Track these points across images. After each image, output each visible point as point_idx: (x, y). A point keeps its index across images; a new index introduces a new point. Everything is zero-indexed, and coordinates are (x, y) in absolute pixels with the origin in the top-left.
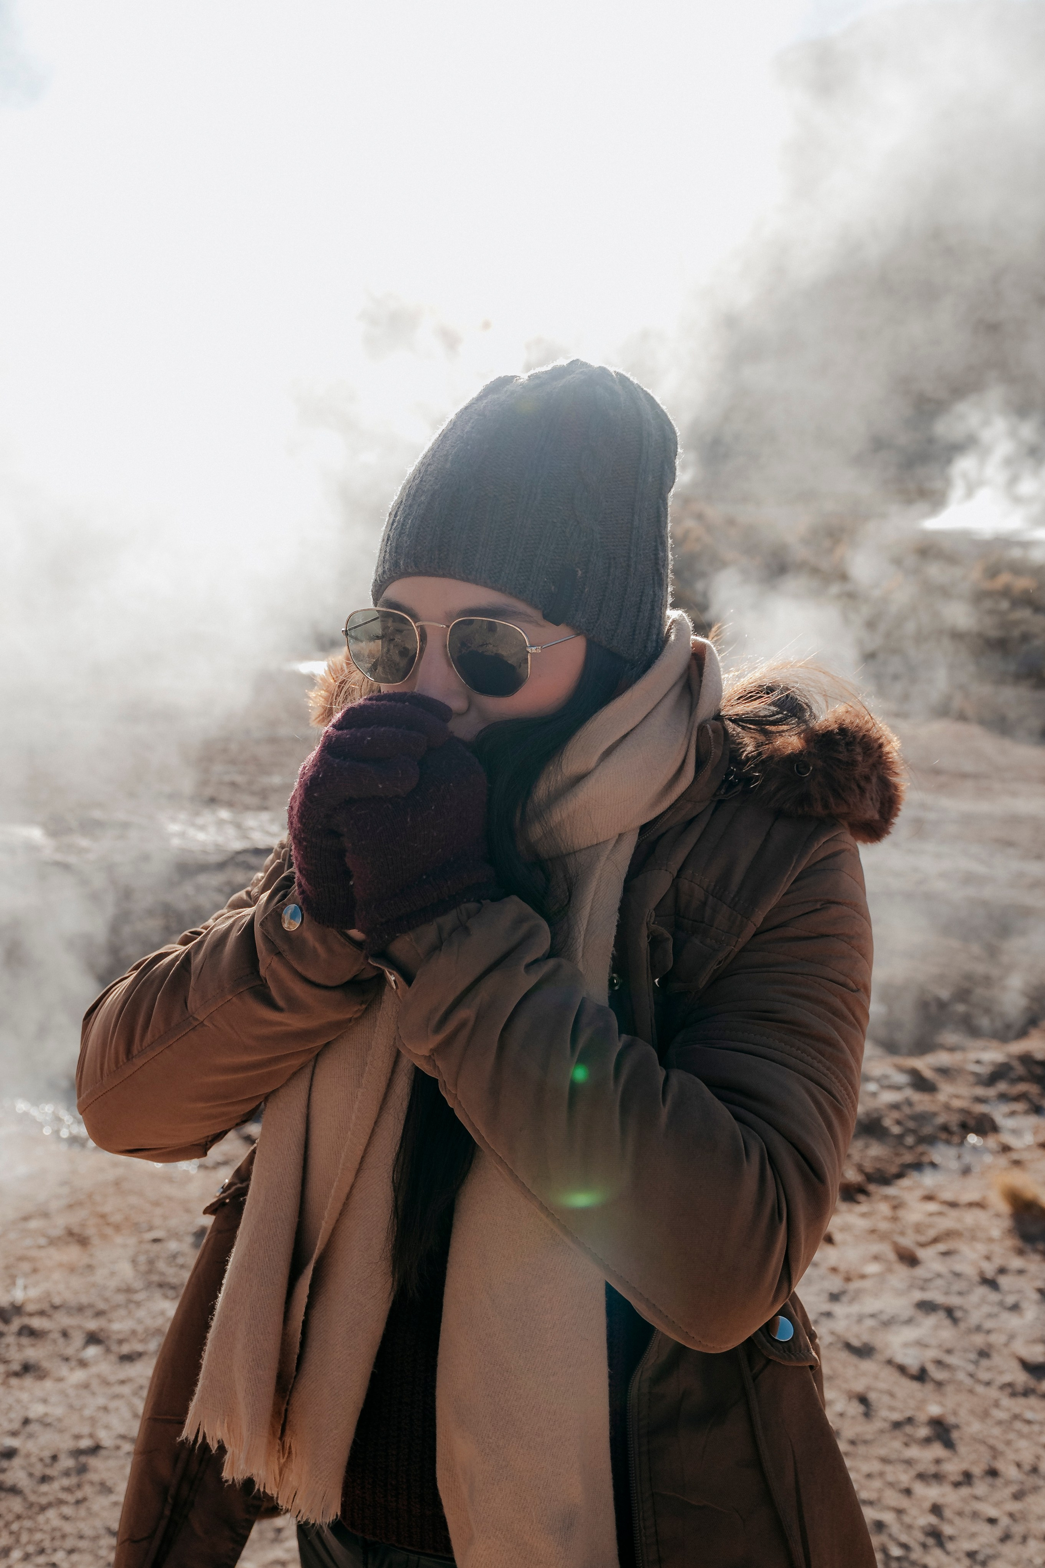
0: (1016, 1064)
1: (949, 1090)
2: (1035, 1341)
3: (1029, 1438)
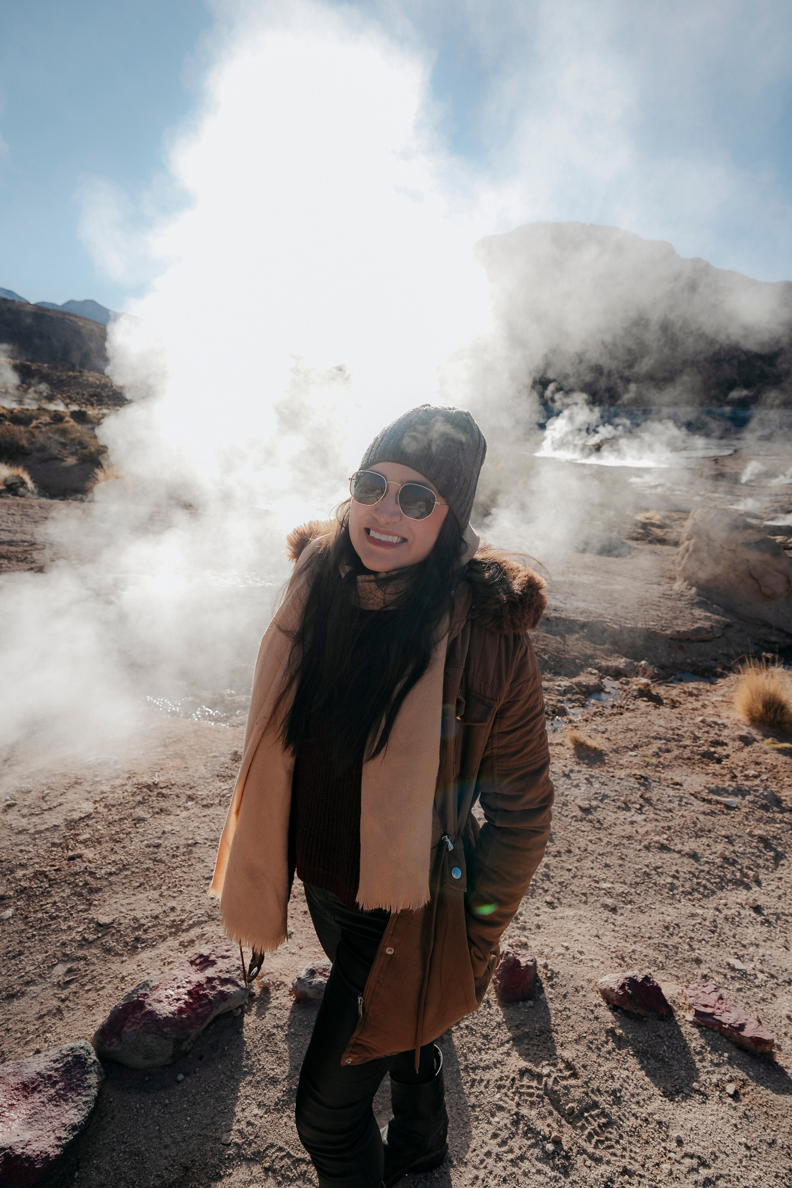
0: (575, 686)
1: (548, 697)
2: (585, 799)
3: (583, 838)
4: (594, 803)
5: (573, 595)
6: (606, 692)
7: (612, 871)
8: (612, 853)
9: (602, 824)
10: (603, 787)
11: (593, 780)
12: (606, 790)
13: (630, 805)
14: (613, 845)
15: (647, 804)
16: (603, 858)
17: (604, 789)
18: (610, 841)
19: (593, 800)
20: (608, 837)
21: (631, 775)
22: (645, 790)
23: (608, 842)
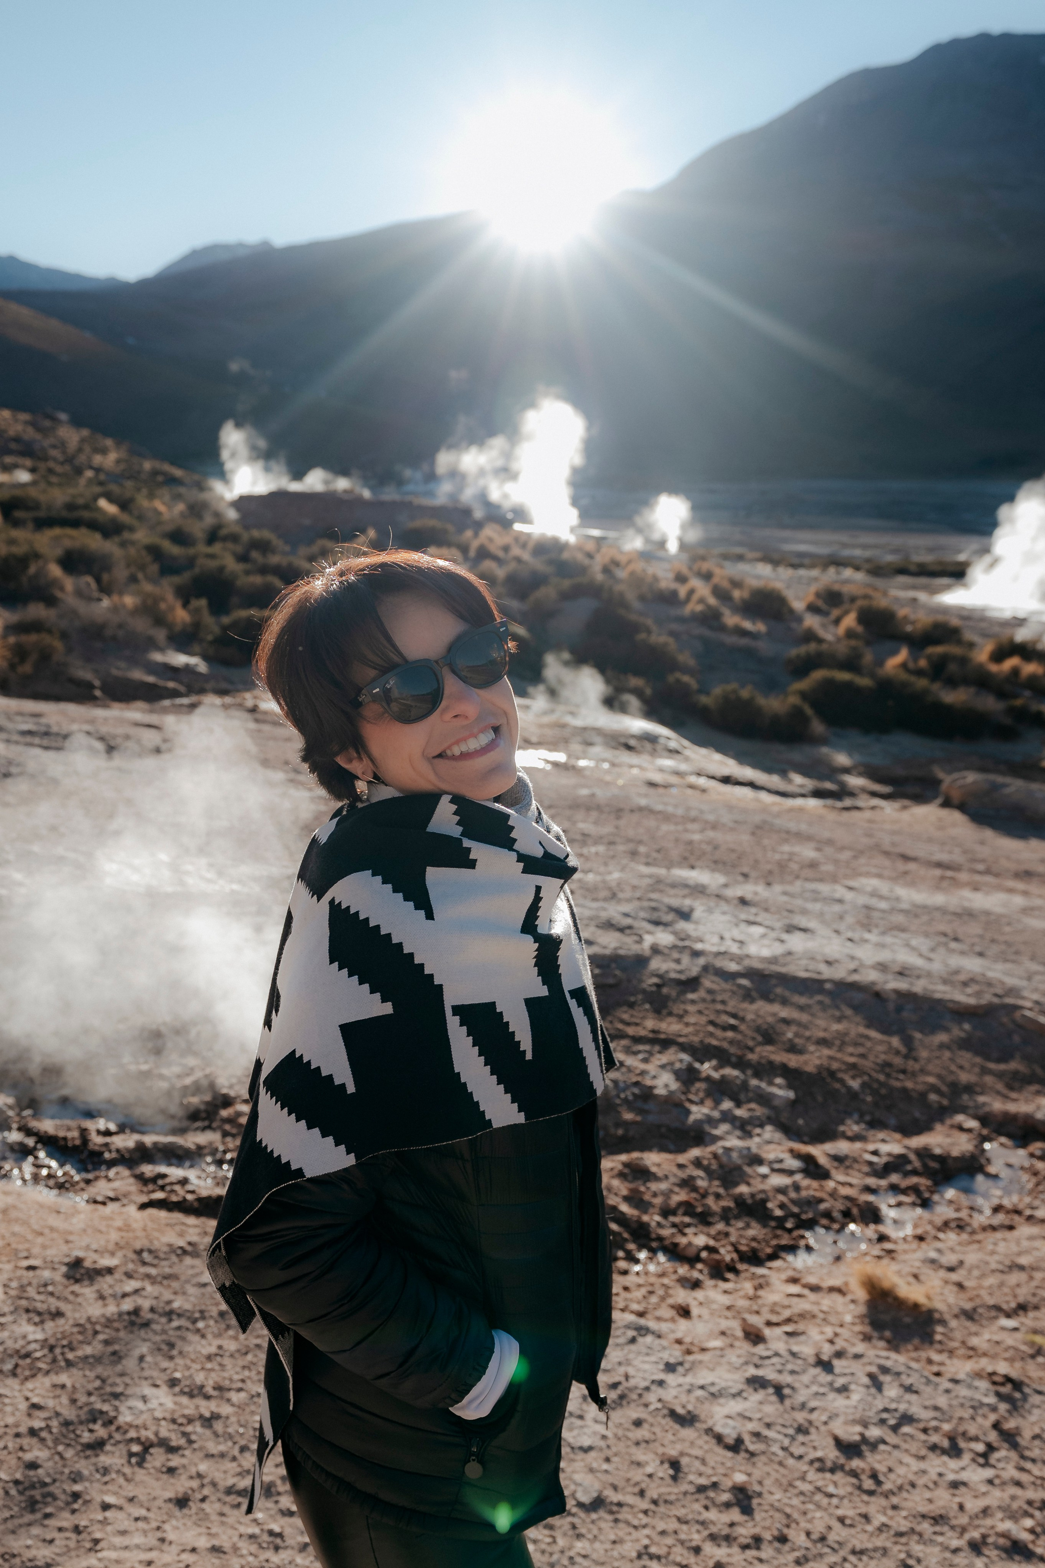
0: (912, 1157)
1: (841, 1178)
2: (855, 1422)
3: (826, 1510)
4: (874, 1432)
5: (956, 939)
6: (988, 1175)
8: (885, 1551)
9: (879, 1483)
10: (908, 1397)
11: (886, 1379)
12: (914, 1406)
13: (962, 1444)
14: (892, 1532)
15: (1006, 1445)
16: (860, 1560)
17: (909, 1402)
18: (889, 1523)
19: (875, 1424)
20: (885, 1514)
21: (984, 1374)
22: (1009, 1411)
23: (884, 1525)
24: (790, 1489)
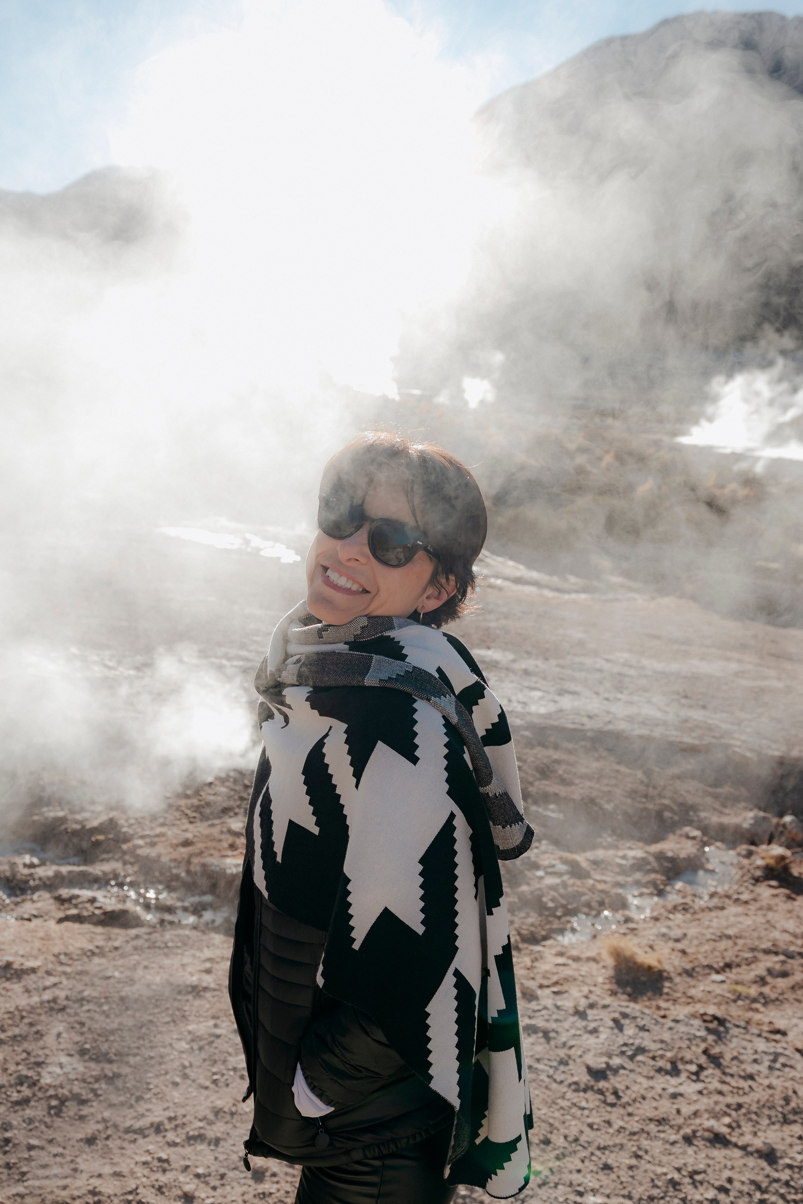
0: (651, 859)
1: (598, 877)
2: (602, 1054)
3: (579, 1119)
4: (616, 1061)
7: (613, 1176)
8: (622, 1146)
9: (619, 1097)
10: (642, 1034)
11: (625, 1022)
12: (646, 1041)
13: (680, 1066)
14: (627, 1132)
15: (712, 1065)
16: (604, 1154)
17: (642, 1038)
18: (626, 1126)
19: (617, 1055)
20: (623, 1120)
21: (698, 1015)
22: (715, 1041)
23: (621, 1127)
24: (553, 1105)
